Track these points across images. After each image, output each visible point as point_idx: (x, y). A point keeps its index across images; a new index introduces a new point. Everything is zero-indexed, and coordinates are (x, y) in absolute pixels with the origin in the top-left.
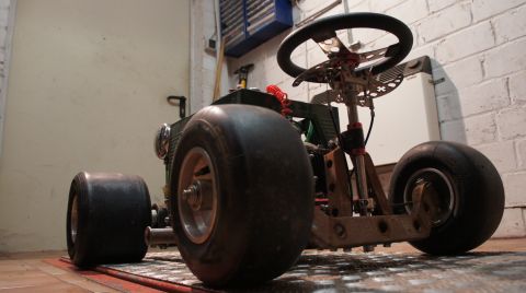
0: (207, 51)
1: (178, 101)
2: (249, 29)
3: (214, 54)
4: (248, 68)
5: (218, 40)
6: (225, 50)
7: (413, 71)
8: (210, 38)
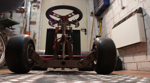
0: (91, 15)
2: (99, 7)
3: (93, 16)
4: (101, 19)
5: (93, 12)
6: (95, 14)
7: (135, 13)
8: (92, 12)
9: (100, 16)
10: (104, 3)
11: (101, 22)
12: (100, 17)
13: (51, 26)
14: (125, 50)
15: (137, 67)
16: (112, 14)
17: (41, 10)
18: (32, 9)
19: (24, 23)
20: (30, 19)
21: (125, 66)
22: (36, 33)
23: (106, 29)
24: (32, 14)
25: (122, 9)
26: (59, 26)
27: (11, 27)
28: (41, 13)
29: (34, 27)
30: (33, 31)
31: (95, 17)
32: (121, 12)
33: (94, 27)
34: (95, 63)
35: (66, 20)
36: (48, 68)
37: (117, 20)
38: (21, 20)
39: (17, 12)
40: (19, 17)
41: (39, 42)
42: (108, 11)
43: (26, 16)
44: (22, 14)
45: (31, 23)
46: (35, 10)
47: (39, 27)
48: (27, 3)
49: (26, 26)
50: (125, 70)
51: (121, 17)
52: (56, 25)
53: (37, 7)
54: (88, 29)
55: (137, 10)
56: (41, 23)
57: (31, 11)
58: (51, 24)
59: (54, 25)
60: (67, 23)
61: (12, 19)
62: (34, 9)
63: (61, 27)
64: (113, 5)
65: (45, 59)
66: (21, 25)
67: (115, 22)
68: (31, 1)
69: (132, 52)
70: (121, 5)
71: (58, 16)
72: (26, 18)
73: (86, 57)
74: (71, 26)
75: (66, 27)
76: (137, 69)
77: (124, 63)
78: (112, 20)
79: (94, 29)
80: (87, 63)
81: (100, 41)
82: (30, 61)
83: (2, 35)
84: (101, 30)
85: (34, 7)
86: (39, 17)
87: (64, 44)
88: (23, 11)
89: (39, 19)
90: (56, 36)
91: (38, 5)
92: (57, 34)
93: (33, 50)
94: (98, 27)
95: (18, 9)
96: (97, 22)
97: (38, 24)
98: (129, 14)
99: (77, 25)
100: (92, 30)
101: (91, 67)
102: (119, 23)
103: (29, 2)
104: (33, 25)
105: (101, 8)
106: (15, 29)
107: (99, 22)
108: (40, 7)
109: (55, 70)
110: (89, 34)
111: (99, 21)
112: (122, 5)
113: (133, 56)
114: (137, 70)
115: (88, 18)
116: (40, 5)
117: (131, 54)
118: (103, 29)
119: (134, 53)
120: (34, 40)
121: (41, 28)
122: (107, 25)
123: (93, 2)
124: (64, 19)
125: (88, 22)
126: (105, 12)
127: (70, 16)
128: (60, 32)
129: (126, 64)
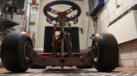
0: (86, 15)
1: (81, 30)
2: (94, 8)
3: (88, 16)
4: (97, 18)
5: (89, 12)
6: (90, 14)
7: (131, 10)
8: (87, 12)
9: (95, 15)
10: (99, 3)
11: (97, 22)
12: (95, 17)
13: (49, 23)
14: (121, 47)
15: (135, 64)
16: (107, 13)
17: (40, 11)
18: (32, 11)
19: (24, 24)
20: (29, 20)
21: (122, 63)
22: (35, 33)
23: (102, 28)
24: (31, 15)
25: (117, 7)
26: (57, 23)
27: (11, 28)
28: (39, 15)
29: (33, 28)
30: (32, 31)
31: (90, 16)
32: (116, 10)
33: (90, 26)
34: (96, 60)
35: (64, 16)
36: (47, 66)
37: (112, 19)
38: (21, 21)
39: (18, 14)
40: (19, 19)
41: (38, 41)
42: (103, 10)
43: (26, 17)
44: (22, 15)
45: (31, 24)
46: (34, 12)
47: (38, 28)
48: (26, 5)
49: (26, 26)
50: (122, 67)
51: (116, 15)
52: (54, 22)
53: (36, 9)
54: (85, 28)
55: (133, 7)
56: (40, 24)
57: (30, 13)
58: (49, 21)
59: (52, 22)
60: (66, 19)
61: (12, 20)
62: (33, 10)
63: (59, 23)
64: (108, 4)
65: (43, 57)
66: (21, 26)
67: (110, 20)
68: (30, 4)
69: (128, 49)
70: (115, 4)
71: (56, 12)
72: (26, 19)
73: (85, 54)
74: (69, 23)
75: (64, 23)
76: (135, 65)
77: (121, 60)
78: (108, 19)
79: (89, 28)
80: (88, 61)
81: (101, 37)
82: (28, 60)
83: (3, 35)
84: (96, 29)
85: (33, 9)
86: (38, 18)
87: (63, 41)
88: (23, 13)
89: (38, 20)
90: (55, 34)
91: (37, 7)
92: (55, 31)
93: (30, 48)
94: (94, 26)
95: (18, 11)
96: (93, 21)
97: (37, 25)
98: (125, 12)
99: (76, 21)
100: (88, 29)
101: (90, 64)
102: (115, 21)
103: (29, 4)
104: (32, 25)
105: (96, 8)
106: (15, 30)
107: (94, 22)
108: (39, 9)
109: (54, 68)
110: (85, 33)
111: (94, 20)
112: (117, 3)
113: (130, 53)
114: (135, 67)
115: (84, 18)
116: (39, 7)
117: (128, 51)
118: (98, 28)
119: (131, 50)
120: (34, 40)
121: (40, 28)
122: (102, 24)
123: (88, 3)
124: (62, 15)
125: (84, 22)
126: (99, 11)
127: (68, 12)
128: (58, 29)
129: (123, 61)
